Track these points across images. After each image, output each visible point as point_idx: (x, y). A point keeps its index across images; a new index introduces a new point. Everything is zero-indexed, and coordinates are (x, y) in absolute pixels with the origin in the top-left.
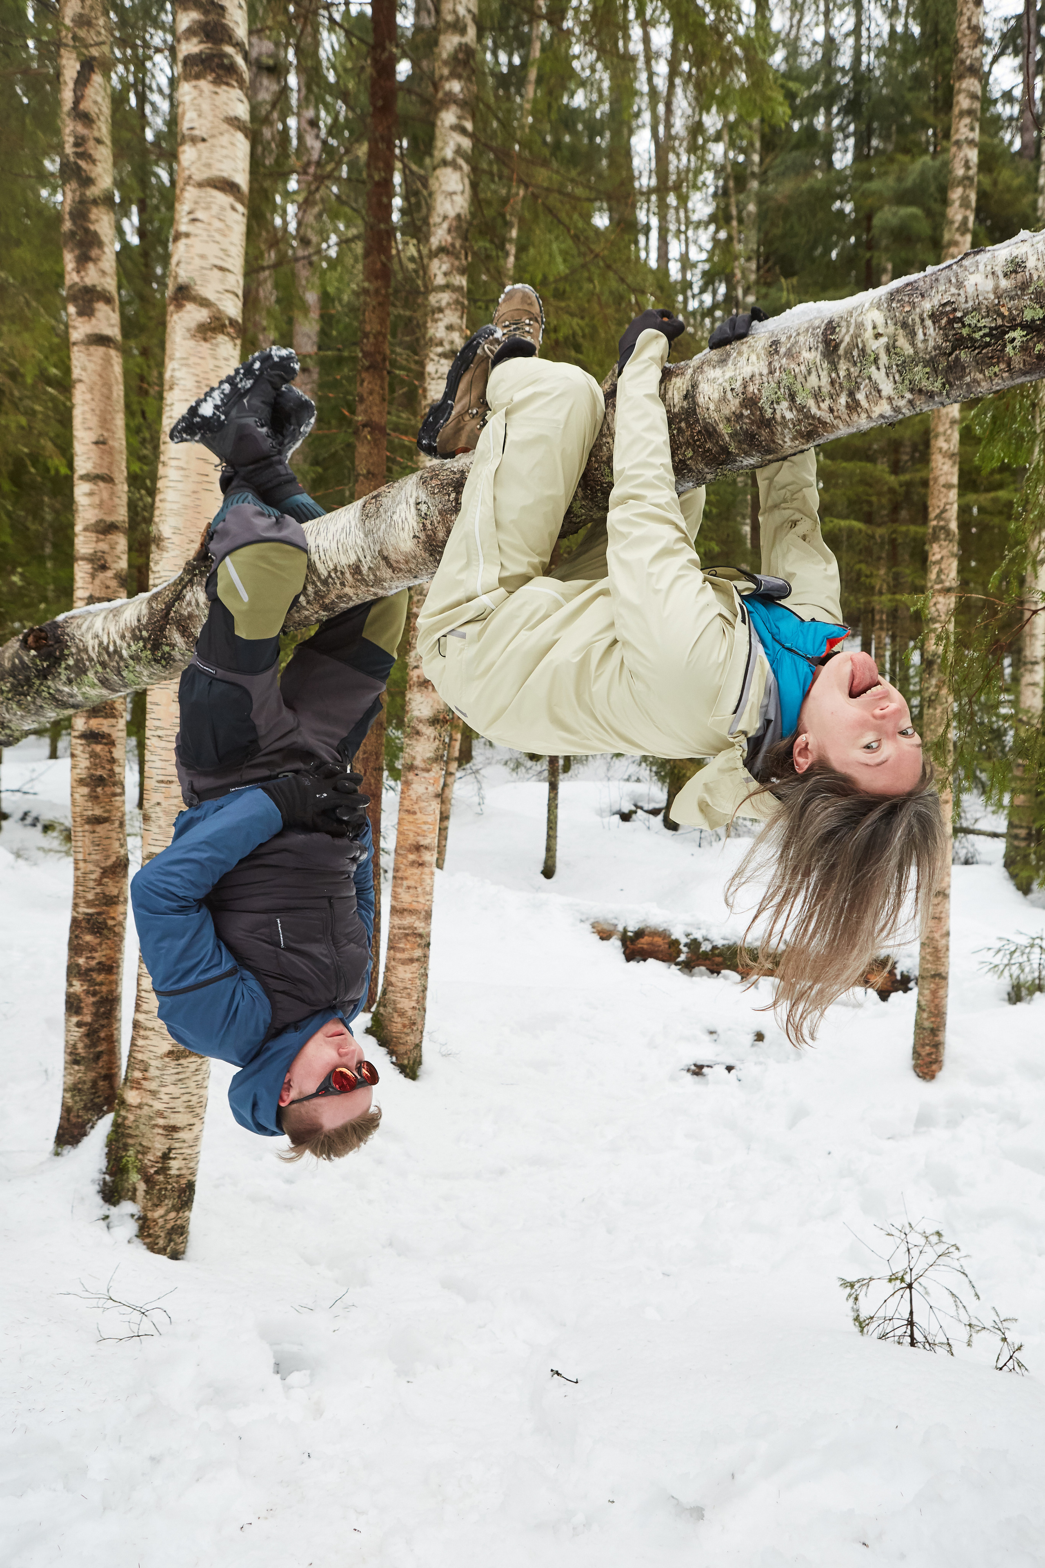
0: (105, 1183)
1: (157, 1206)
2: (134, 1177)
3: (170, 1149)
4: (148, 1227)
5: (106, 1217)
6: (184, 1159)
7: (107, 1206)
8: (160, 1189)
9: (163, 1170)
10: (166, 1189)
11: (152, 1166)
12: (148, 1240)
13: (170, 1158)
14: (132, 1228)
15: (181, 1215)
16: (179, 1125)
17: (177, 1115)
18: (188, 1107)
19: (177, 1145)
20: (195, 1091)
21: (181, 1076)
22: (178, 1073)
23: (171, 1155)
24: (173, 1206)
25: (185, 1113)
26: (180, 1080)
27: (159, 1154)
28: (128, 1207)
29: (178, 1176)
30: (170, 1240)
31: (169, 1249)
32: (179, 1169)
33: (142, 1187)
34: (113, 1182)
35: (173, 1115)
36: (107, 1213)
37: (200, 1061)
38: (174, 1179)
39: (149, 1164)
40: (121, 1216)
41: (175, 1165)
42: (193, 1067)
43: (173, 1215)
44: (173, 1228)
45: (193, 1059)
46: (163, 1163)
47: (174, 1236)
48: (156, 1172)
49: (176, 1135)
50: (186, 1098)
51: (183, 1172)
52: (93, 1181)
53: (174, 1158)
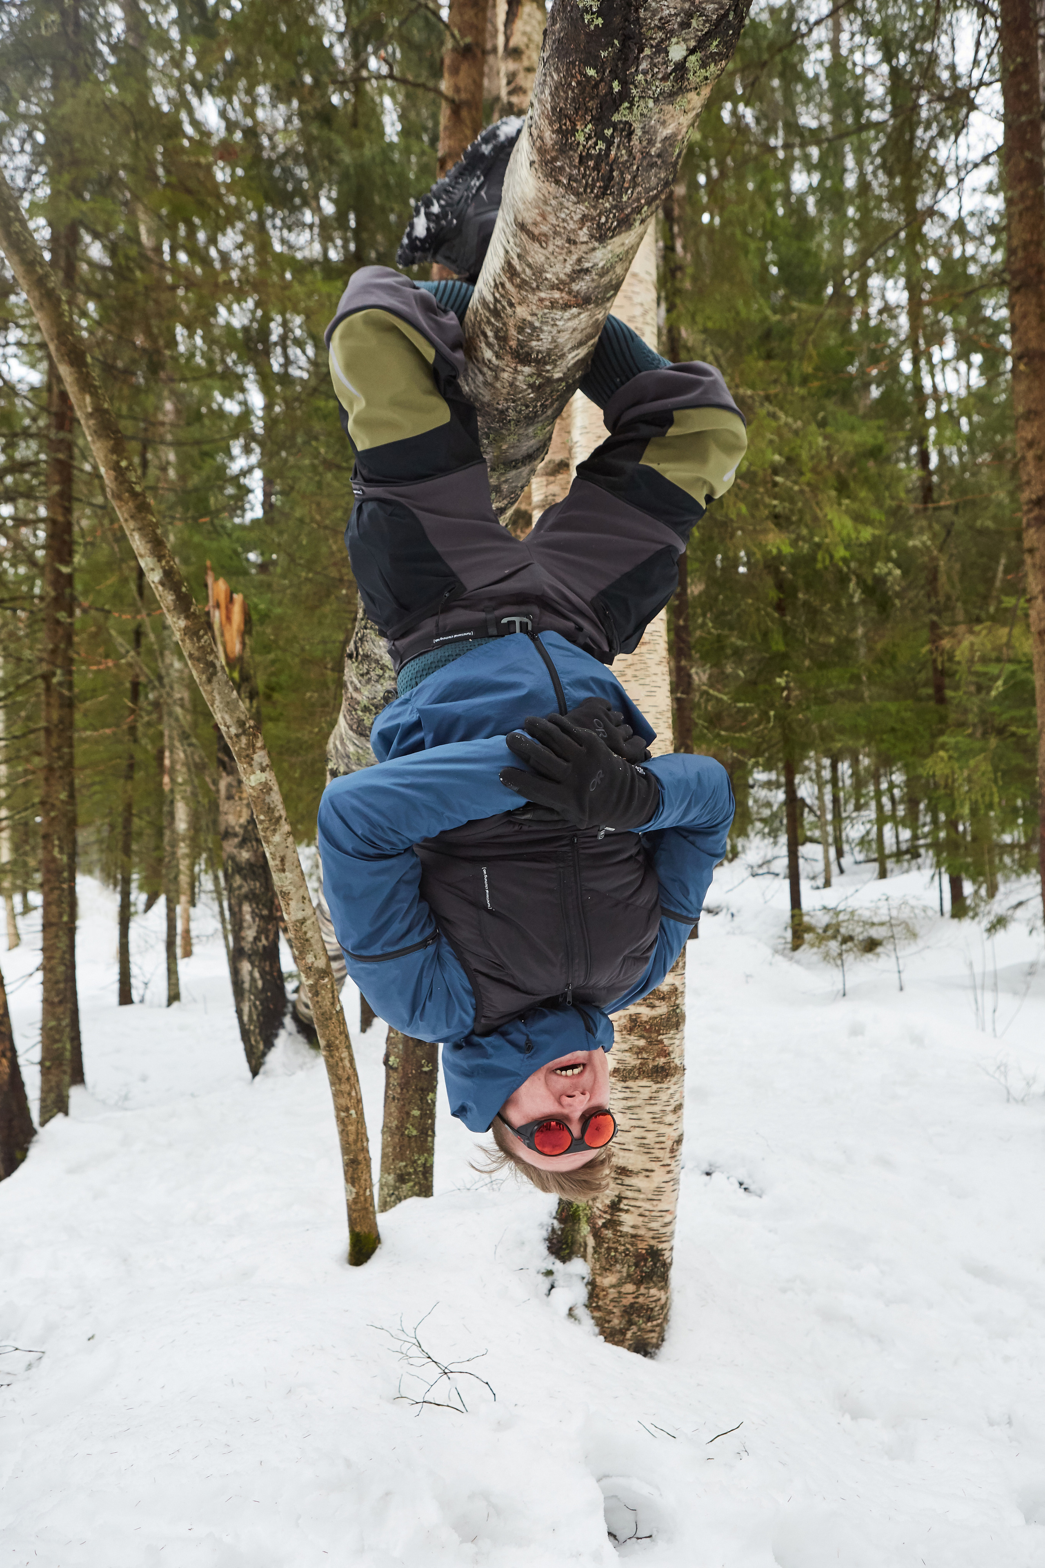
0: (553, 1230)
1: (606, 1270)
2: (585, 1229)
3: (620, 1198)
4: (597, 1296)
5: (549, 1273)
6: (641, 1215)
7: (552, 1258)
8: (609, 1249)
9: (613, 1224)
10: (616, 1250)
11: (600, 1217)
12: (597, 1314)
13: (621, 1210)
14: (578, 1294)
15: (642, 1290)
16: (630, 1168)
17: (627, 1154)
18: (642, 1145)
19: (629, 1194)
20: (651, 1126)
21: (630, 1103)
22: (626, 1099)
23: (622, 1206)
24: (629, 1275)
25: (638, 1153)
26: (629, 1108)
27: (608, 1202)
28: (579, 1267)
29: (634, 1236)
30: (631, 1323)
31: (629, 1335)
32: (633, 1227)
33: (591, 1242)
34: (562, 1230)
35: (622, 1153)
36: (550, 1267)
37: (655, 1087)
38: (628, 1240)
39: (598, 1213)
40: (570, 1276)
41: (628, 1221)
42: (646, 1093)
43: (630, 1288)
44: (632, 1305)
45: (644, 1082)
46: (612, 1215)
47: (635, 1318)
48: (605, 1225)
49: (627, 1181)
50: (638, 1132)
51: (642, 1232)
52: (541, 1225)
53: (627, 1211)
